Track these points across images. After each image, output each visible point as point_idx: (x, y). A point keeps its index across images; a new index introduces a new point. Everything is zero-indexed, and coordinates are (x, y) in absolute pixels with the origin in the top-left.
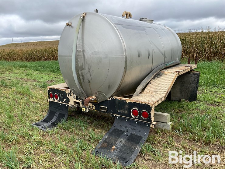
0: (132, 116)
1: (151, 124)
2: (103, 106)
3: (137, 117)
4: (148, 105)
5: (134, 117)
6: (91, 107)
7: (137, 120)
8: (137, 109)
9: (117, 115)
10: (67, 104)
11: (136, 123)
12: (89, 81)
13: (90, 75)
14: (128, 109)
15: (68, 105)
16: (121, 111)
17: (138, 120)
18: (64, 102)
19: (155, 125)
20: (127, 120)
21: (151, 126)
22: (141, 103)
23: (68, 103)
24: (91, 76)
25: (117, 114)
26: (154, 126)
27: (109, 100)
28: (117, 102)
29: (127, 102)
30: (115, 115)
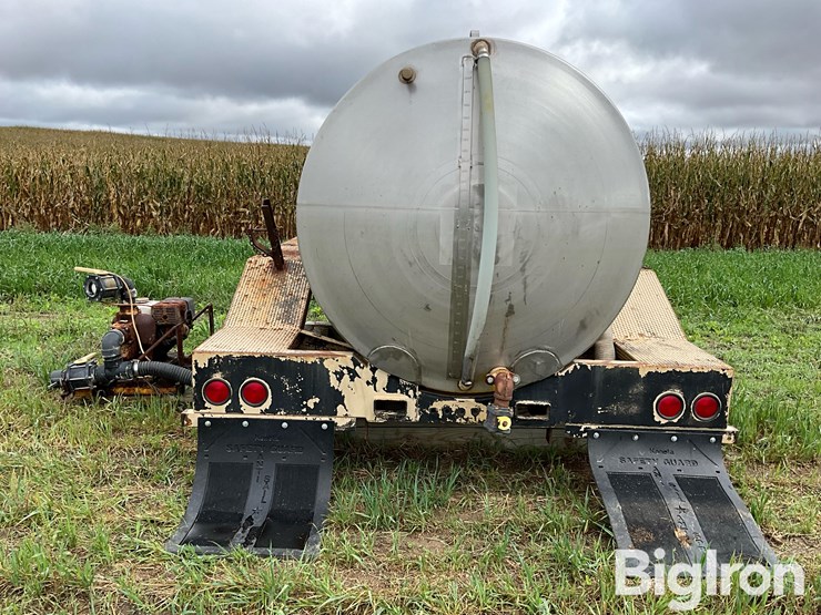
0: (657, 418)
1: (725, 433)
2: (532, 402)
3: (675, 421)
4: (722, 372)
5: (664, 421)
6: (468, 414)
7: (675, 428)
8: (677, 392)
9: (594, 427)
10: (327, 419)
11: (675, 438)
12: (511, 307)
13: (525, 283)
14: (641, 398)
15: (331, 424)
16: (614, 407)
17: (678, 428)
18: (304, 414)
19: (736, 435)
20: (636, 437)
21: (725, 439)
22: (695, 371)
23: (335, 414)
24: (525, 288)
25: (592, 423)
26: (732, 437)
27: (563, 374)
28: (598, 378)
29: (643, 374)
30: (584, 427)
